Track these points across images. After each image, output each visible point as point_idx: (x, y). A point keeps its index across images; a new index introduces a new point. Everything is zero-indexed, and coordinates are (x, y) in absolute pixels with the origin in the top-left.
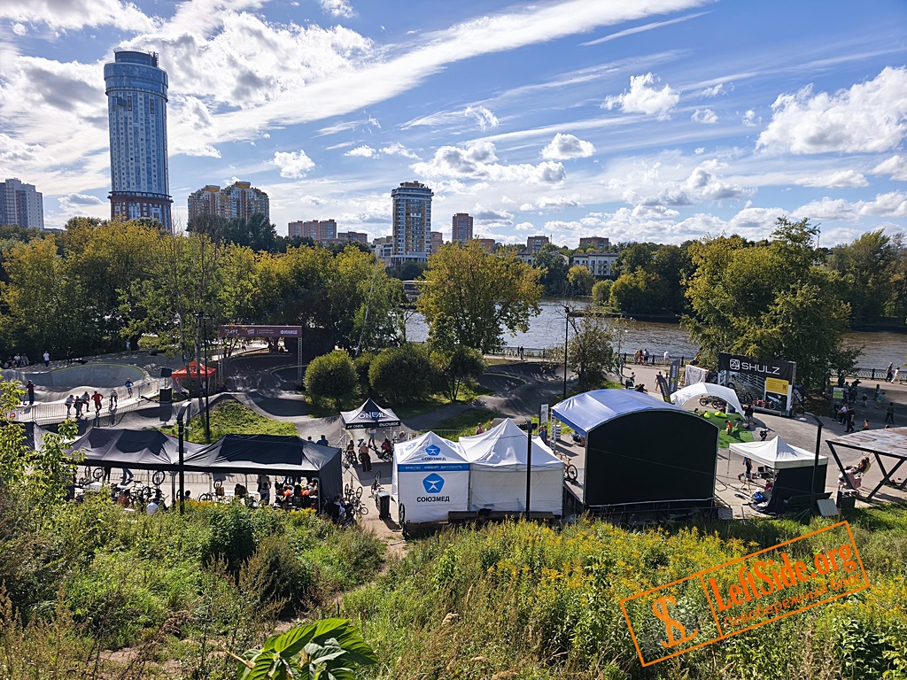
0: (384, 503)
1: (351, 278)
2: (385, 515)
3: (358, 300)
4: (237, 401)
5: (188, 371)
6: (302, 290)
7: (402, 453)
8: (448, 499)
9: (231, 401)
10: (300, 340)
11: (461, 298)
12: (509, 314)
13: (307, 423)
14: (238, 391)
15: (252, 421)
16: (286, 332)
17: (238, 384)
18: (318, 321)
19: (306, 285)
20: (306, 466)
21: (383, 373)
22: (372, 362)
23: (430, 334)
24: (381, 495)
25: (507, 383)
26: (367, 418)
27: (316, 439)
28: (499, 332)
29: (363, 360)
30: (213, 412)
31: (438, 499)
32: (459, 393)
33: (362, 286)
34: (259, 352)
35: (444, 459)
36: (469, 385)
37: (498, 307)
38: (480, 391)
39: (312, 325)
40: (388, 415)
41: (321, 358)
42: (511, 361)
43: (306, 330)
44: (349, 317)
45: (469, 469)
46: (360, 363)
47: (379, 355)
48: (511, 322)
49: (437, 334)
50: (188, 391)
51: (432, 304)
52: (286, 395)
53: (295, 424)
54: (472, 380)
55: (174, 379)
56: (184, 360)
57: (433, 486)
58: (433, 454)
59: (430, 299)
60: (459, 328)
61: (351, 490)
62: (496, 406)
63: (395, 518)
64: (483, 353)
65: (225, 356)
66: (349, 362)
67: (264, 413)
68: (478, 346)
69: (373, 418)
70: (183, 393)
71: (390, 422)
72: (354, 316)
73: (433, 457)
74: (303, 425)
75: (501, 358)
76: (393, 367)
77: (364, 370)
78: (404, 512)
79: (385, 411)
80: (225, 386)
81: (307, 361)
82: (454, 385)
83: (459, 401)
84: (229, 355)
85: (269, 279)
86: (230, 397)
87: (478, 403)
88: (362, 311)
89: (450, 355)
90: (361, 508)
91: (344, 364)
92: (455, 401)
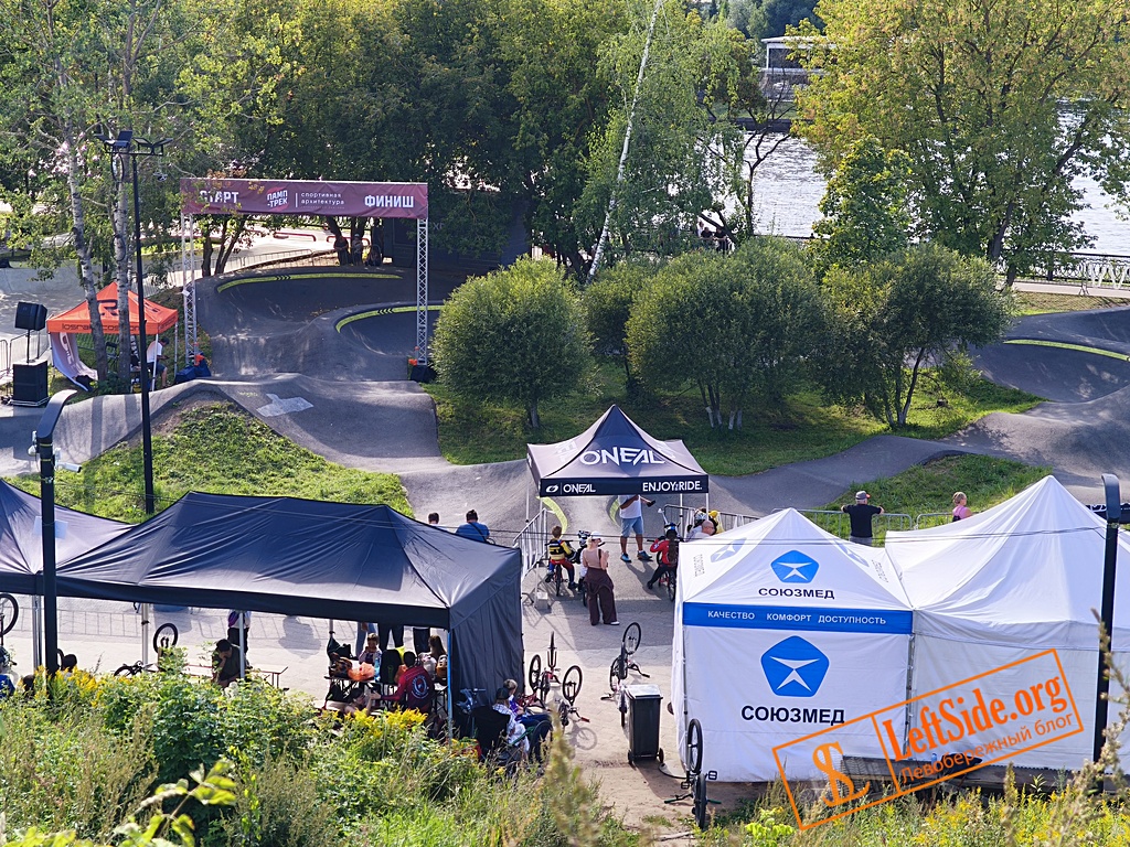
0: (643, 715)
1: (581, 28)
2: (645, 753)
3: (601, 100)
4: (236, 407)
5: (95, 314)
6: (434, 70)
7: (700, 569)
8: (839, 718)
9: (217, 404)
10: (423, 228)
11: (940, 89)
12: (1107, 141)
13: (436, 478)
14: (242, 379)
15: (277, 466)
16: (380, 201)
17: (242, 356)
18: (478, 168)
19: (444, 53)
20: (412, 595)
21: (671, 333)
22: (638, 296)
23: (827, 207)
24: (638, 690)
25: (1089, 375)
26: (605, 464)
27: (454, 520)
28: (1069, 202)
29: (609, 289)
30: (164, 435)
31: (809, 716)
32: (917, 401)
33: (614, 51)
34: (306, 263)
35: (830, 595)
36: (950, 377)
37: (1068, 121)
38: (986, 395)
39: (461, 182)
40: (674, 457)
41: (482, 282)
42: (1107, 301)
43: (441, 197)
44: (574, 155)
45: (908, 630)
46: (602, 298)
47: (660, 276)
48: (1113, 169)
49: (850, 207)
50: (93, 374)
51: (844, 109)
52: (380, 393)
53: (404, 481)
54: (964, 360)
55: (55, 336)
56: (84, 281)
57: (794, 676)
58: (795, 579)
59: (836, 94)
60: (932, 190)
61: (546, 675)
62: (1040, 445)
63: (674, 763)
64: (1011, 277)
65: (206, 273)
66: (566, 294)
67: (312, 444)
68: (994, 251)
69: (623, 466)
70: (80, 379)
71: (677, 479)
72: (586, 153)
73: (793, 586)
74: (424, 485)
75: (1075, 290)
76: (700, 313)
77: (611, 321)
78: (700, 746)
79: (662, 446)
80: (203, 363)
81: (441, 292)
82: (898, 374)
83: (915, 427)
84: (220, 268)
85: (332, 35)
86: (215, 393)
87: (978, 433)
88: (611, 135)
89: (887, 276)
90: (576, 730)
91: (551, 302)
92: (900, 427)
